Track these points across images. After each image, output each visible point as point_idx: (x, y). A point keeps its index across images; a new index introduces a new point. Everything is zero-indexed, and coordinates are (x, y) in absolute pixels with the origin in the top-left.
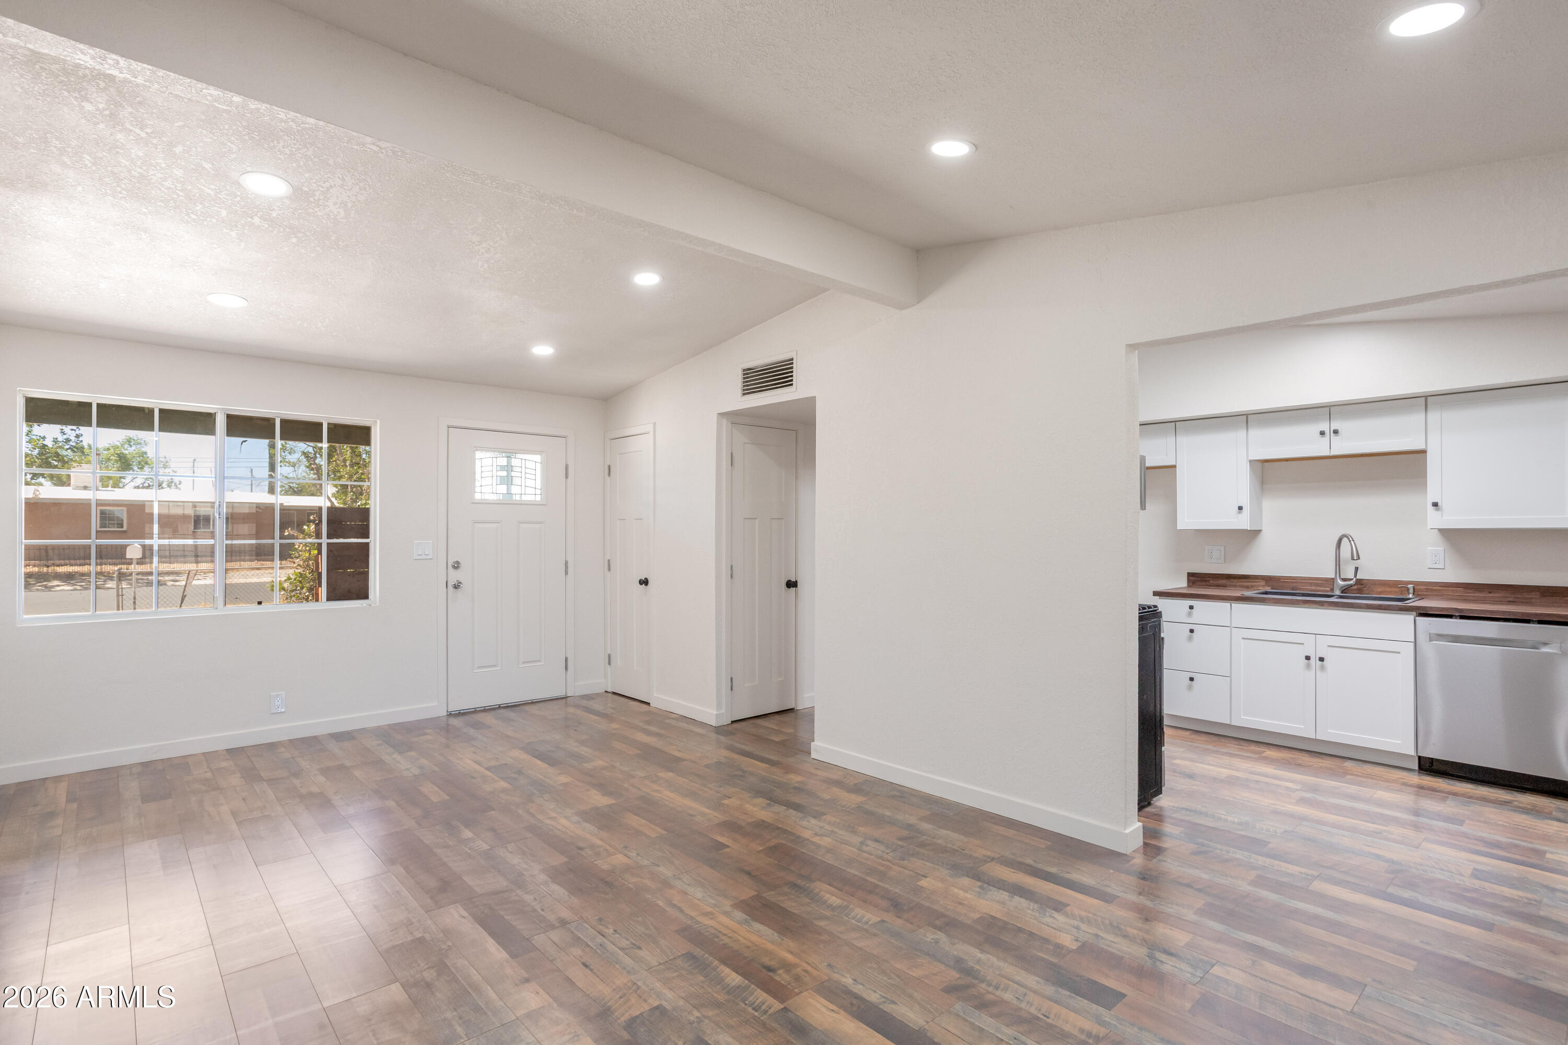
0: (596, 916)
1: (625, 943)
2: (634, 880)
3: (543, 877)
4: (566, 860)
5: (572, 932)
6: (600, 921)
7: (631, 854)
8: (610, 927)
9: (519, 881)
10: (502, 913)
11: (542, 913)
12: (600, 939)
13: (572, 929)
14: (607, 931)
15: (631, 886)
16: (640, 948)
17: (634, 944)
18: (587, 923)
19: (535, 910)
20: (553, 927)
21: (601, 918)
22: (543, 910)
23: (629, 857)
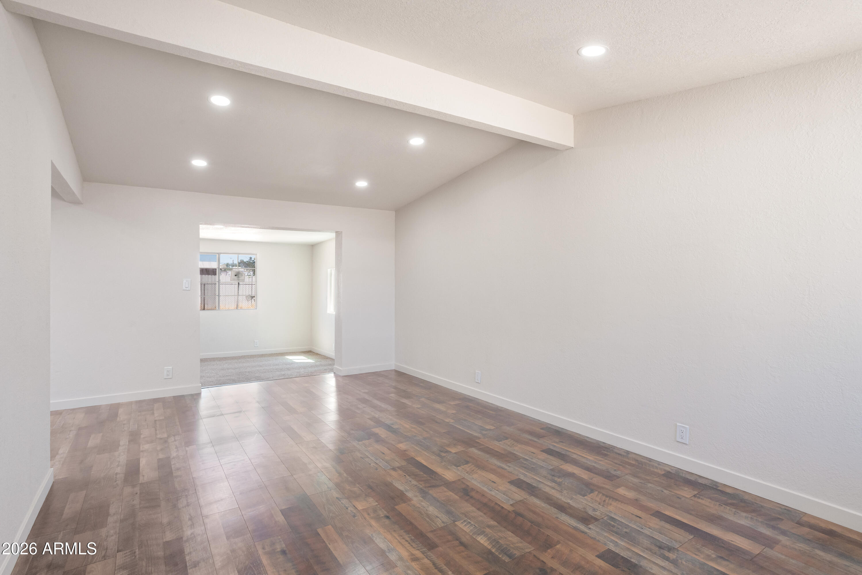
0: (378, 471)
1: (367, 459)
2: (355, 489)
3: (410, 494)
4: (396, 507)
5: (390, 465)
6: (376, 469)
7: (352, 509)
8: (372, 466)
9: (424, 493)
10: (425, 475)
11: (405, 474)
12: (377, 462)
13: (389, 466)
14: (374, 465)
15: (358, 485)
16: (361, 457)
17: (363, 459)
18: (383, 468)
19: (409, 476)
20: (398, 468)
21: (376, 470)
22: (405, 476)
23: (354, 506)
